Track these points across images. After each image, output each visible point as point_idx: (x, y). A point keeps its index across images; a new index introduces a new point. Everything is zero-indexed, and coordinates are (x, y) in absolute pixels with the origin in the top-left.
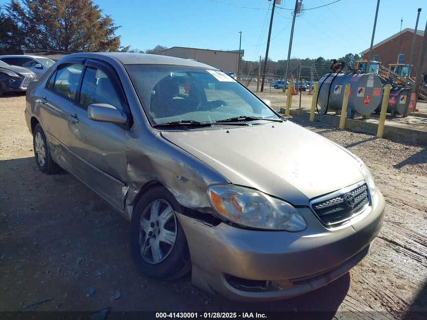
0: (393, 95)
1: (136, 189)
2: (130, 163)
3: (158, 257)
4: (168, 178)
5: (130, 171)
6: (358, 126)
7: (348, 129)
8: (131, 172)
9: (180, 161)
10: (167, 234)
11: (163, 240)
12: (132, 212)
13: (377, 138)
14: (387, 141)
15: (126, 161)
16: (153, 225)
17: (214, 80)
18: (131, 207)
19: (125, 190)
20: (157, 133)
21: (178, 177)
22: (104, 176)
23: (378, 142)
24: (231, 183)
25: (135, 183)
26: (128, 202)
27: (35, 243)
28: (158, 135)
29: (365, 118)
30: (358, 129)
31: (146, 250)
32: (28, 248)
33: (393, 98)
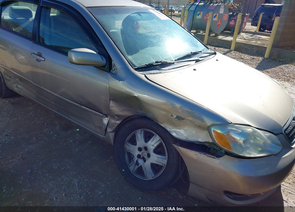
0: (233, 18)
1: (117, 120)
2: (112, 100)
3: (150, 175)
4: (159, 115)
5: (112, 107)
6: (216, 42)
7: (210, 44)
8: (114, 107)
9: (175, 103)
10: (158, 158)
11: (154, 162)
12: (113, 137)
13: (231, 51)
14: (238, 53)
15: (108, 99)
16: (140, 149)
17: (158, 19)
18: (112, 133)
19: (106, 121)
20: (140, 75)
21: (172, 116)
22: (81, 108)
23: (234, 54)
24: (231, 123)
25: (117, 116)
26: (109, 130)
27: (29, 171)
28: (143, 77)
29: (216, 35)
30: (216, 44)
31: (136, 169)
32: (23, 176)
33: (233, 21)
